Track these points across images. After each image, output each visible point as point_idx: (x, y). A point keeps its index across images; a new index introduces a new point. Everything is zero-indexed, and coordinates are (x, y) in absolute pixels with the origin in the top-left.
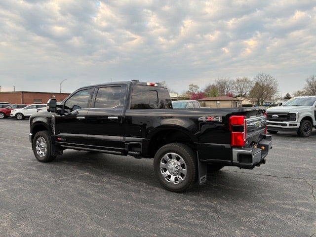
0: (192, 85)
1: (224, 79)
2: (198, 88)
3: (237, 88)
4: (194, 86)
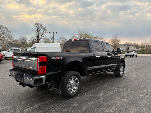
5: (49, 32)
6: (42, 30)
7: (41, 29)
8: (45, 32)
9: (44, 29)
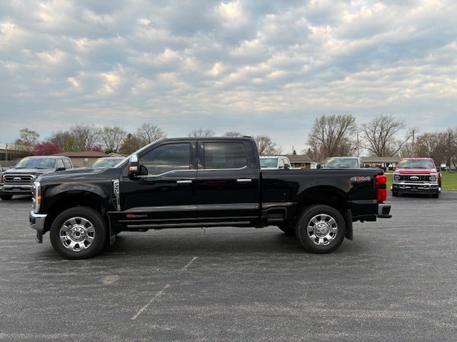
0: (26, 130)
1: (85, 126)
2: (38, 136)
3: (104, 139)
4: (30, 132)
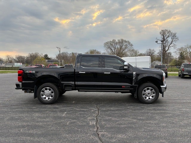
5: (156, 42)
6: (171, 37)
7: (168, 37)
8: (174, 39)
9: (174, 36)
